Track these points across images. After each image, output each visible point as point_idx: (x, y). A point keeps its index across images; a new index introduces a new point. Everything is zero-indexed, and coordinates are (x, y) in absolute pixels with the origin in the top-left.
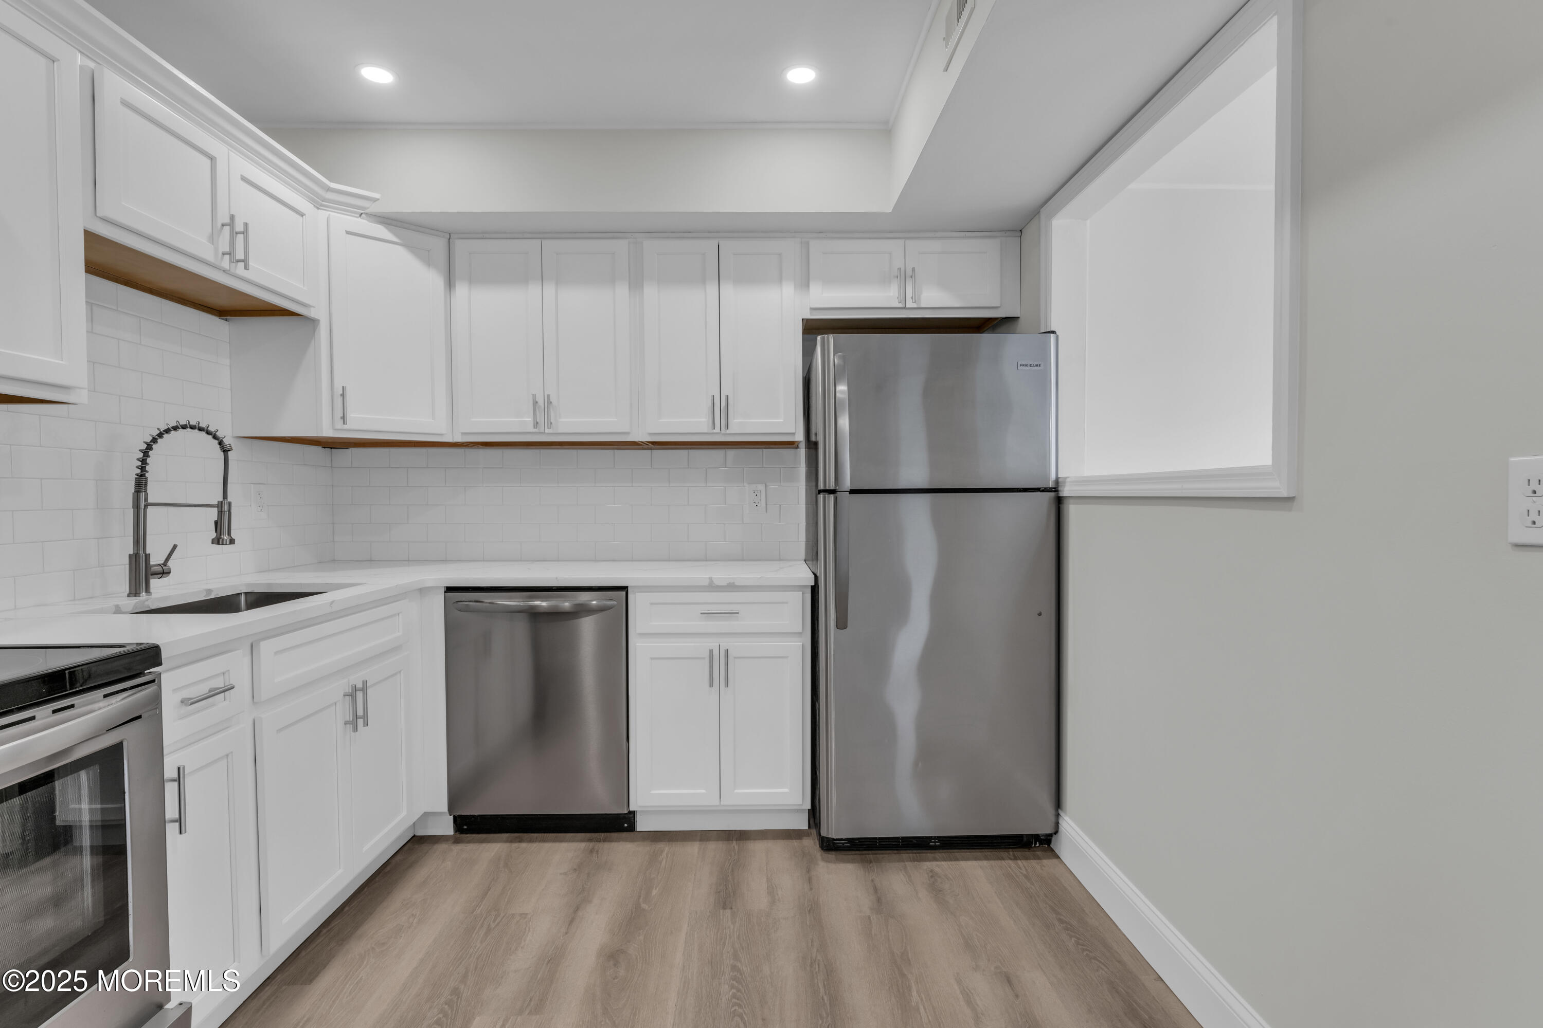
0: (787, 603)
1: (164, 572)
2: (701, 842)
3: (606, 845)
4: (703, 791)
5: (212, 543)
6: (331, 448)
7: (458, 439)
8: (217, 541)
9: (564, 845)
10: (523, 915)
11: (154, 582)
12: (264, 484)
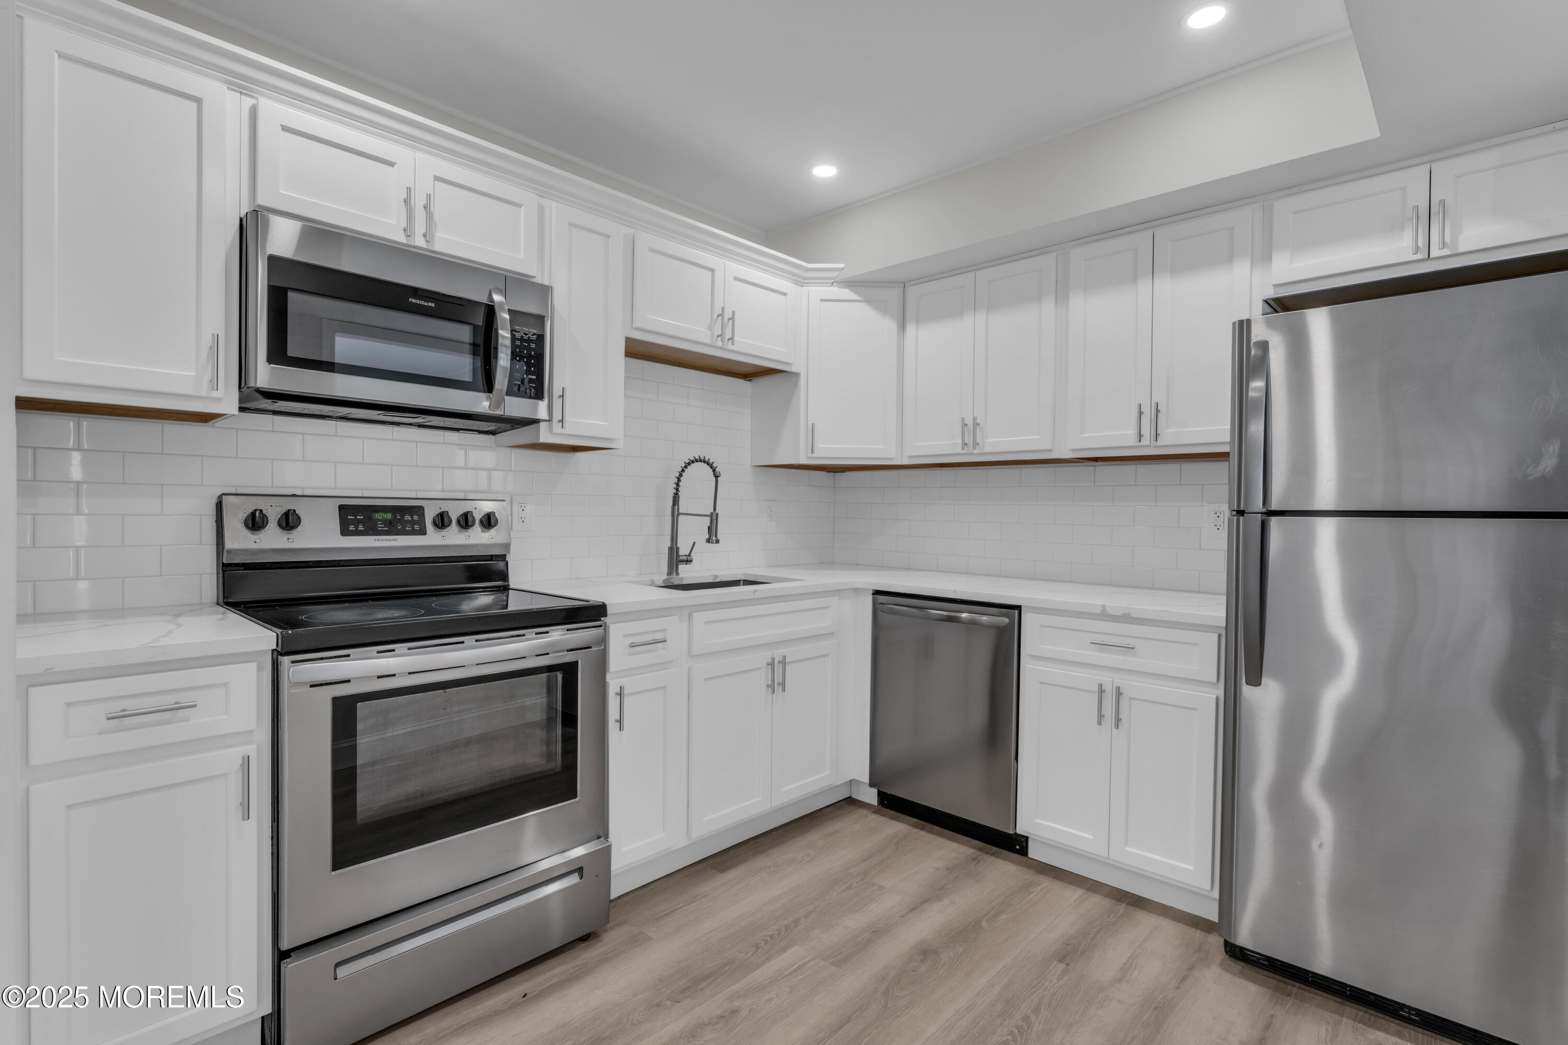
0: (1197, 645)
1: (688, 561)
2: (1087, 892)
3: (991, 859)
4: (1090, 837)
5: (706, 542)
6: (835, 472)
7: (906, 462)
8: (708, 541)
9: (954, 846)
10: (881, 888)
11: (682, 567)
12: (775, 501)
